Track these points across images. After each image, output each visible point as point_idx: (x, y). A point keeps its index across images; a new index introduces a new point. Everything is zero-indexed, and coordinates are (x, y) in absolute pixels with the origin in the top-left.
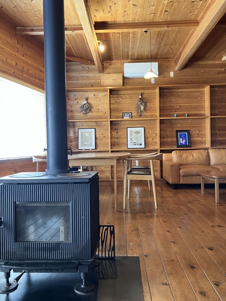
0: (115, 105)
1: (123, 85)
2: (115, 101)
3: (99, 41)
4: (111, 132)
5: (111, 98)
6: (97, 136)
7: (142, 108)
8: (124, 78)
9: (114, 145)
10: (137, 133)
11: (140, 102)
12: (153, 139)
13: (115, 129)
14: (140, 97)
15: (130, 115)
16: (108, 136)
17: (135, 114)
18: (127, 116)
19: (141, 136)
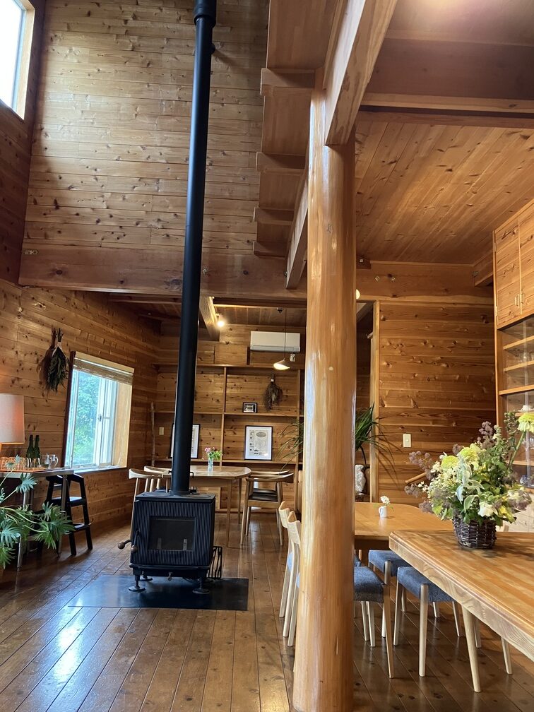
0: (233, 390)
1: (248, 363)
2: (233, 384)
3: (218, 315)
4: (224, 432)
5: (228, 380)
6: (202, 436)
7: (274, 397)
8: (249, 351)
9: (228, 453)
10: (261, 435)
11: (272, 389)
13: (232, 428)
14: (272, 380)
15: (254, 407)
16: (220, 437)
17: (261, 405)
18: (249, 408)
19: (266, 441)
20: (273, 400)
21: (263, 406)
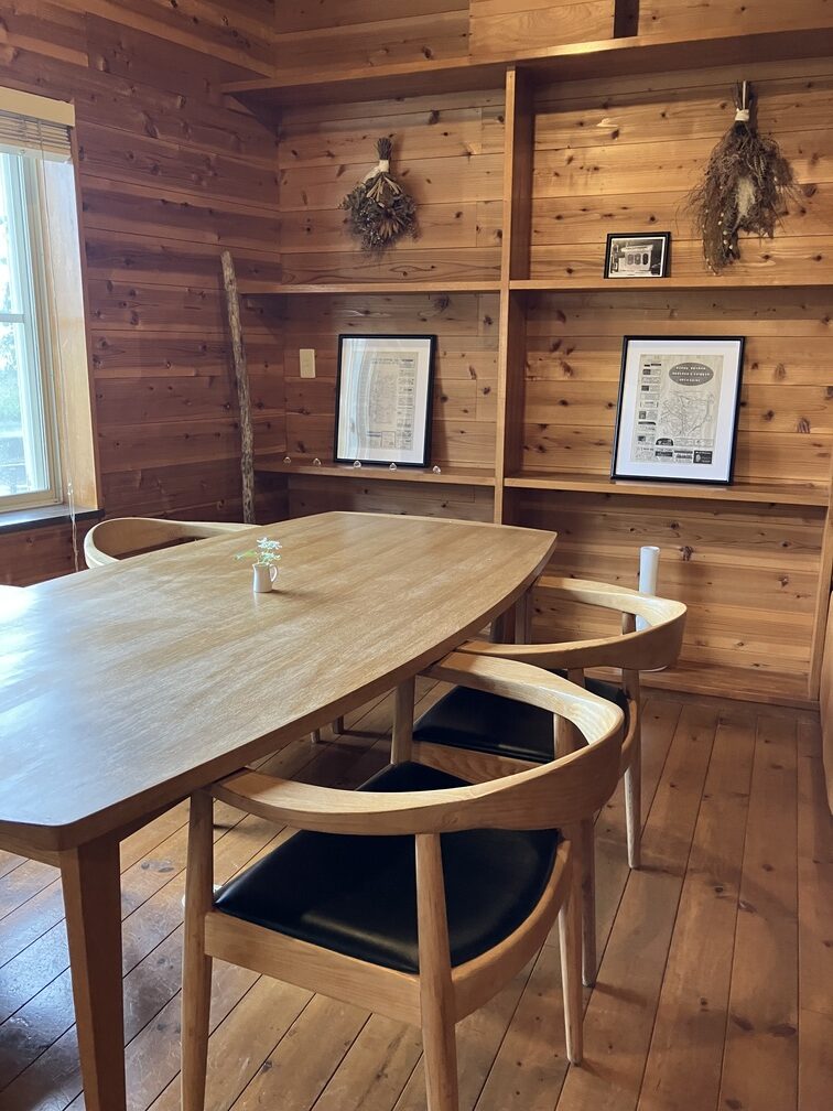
7: (746, 195)
10: (690, 374)
11: (736, 159)
12: (804, 426)
13: (556, 347)
14: (742, 115)
15: (656, 254)
17: (688, 244)
18: (633, 259)
19: (713, 399)
20: (743, 210)
21: (699, 245)
